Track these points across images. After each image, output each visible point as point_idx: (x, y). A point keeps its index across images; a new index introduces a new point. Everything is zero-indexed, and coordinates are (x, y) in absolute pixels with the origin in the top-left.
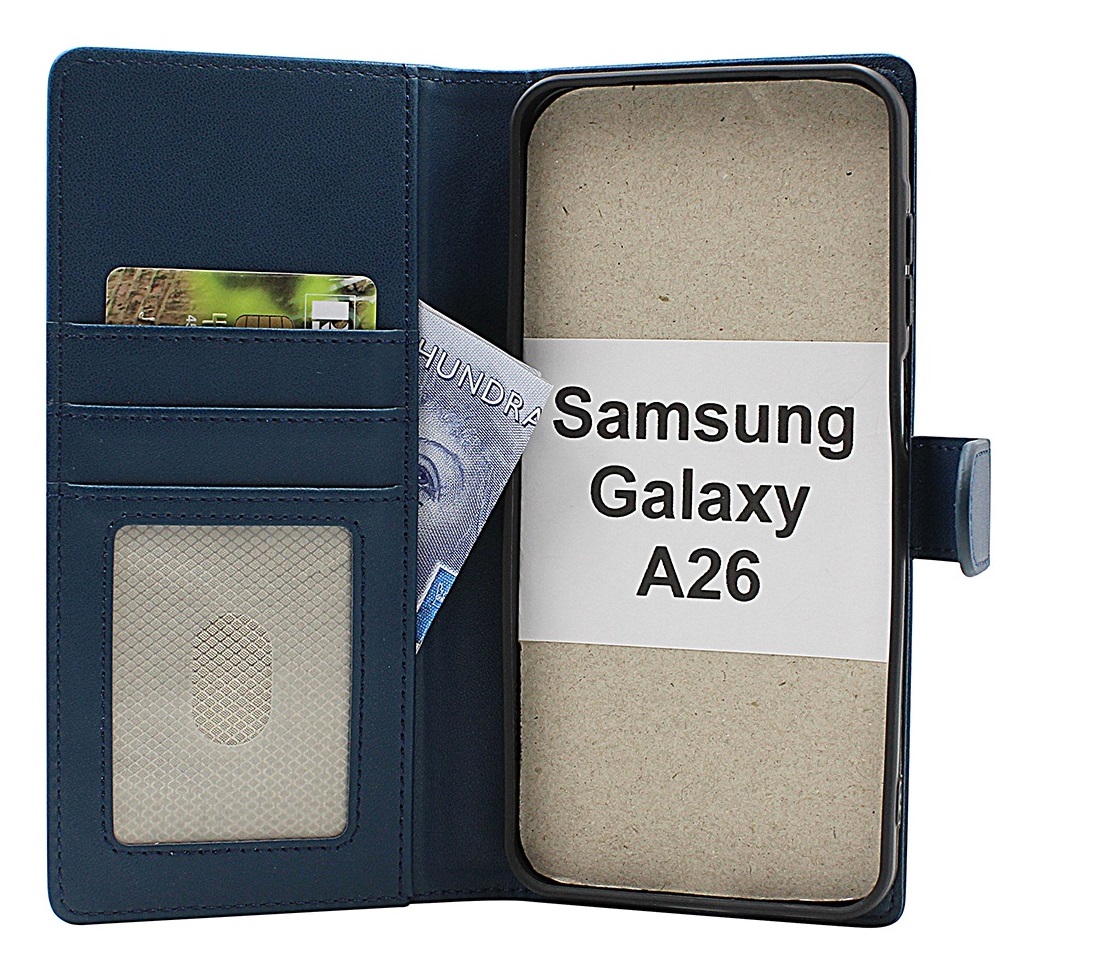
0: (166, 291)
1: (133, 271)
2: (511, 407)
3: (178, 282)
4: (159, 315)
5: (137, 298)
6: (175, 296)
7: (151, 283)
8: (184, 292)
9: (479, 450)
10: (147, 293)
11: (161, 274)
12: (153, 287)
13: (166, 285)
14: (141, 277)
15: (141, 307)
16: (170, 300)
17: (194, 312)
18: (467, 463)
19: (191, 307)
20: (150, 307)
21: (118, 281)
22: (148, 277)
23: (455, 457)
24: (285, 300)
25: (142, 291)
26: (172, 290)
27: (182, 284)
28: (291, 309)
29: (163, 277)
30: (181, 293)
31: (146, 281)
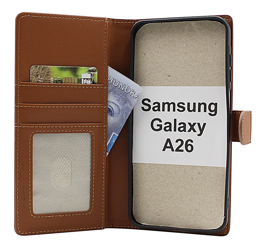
0: (46, 71)
1: (37, 66)
2: (132, 93)
3: (48, 69)
4: (44, 78)
5: (38, 73)
6: (48, 73)
7: (42, 69)
8: (50, 72)
9: (124, 104)
10: (41, 72)
11: (44, 67)
12: (42, 70)
13: (45, 70)
14: (39, 68)
15: (39, 76)
16: (46, 74)
17: (52, 77)
18: (121, 108)
19: (52, 76)
20: (41, 75)
21: (33, 69)
22: (41, 68)
23: (118, 106)
24: (75, 74)
25: (39, 71)
26: (47, 71)
27: (49, 70)
28: (77, 76)
29: (45, 68)
30: (49, 72)
31: (40, 69)
